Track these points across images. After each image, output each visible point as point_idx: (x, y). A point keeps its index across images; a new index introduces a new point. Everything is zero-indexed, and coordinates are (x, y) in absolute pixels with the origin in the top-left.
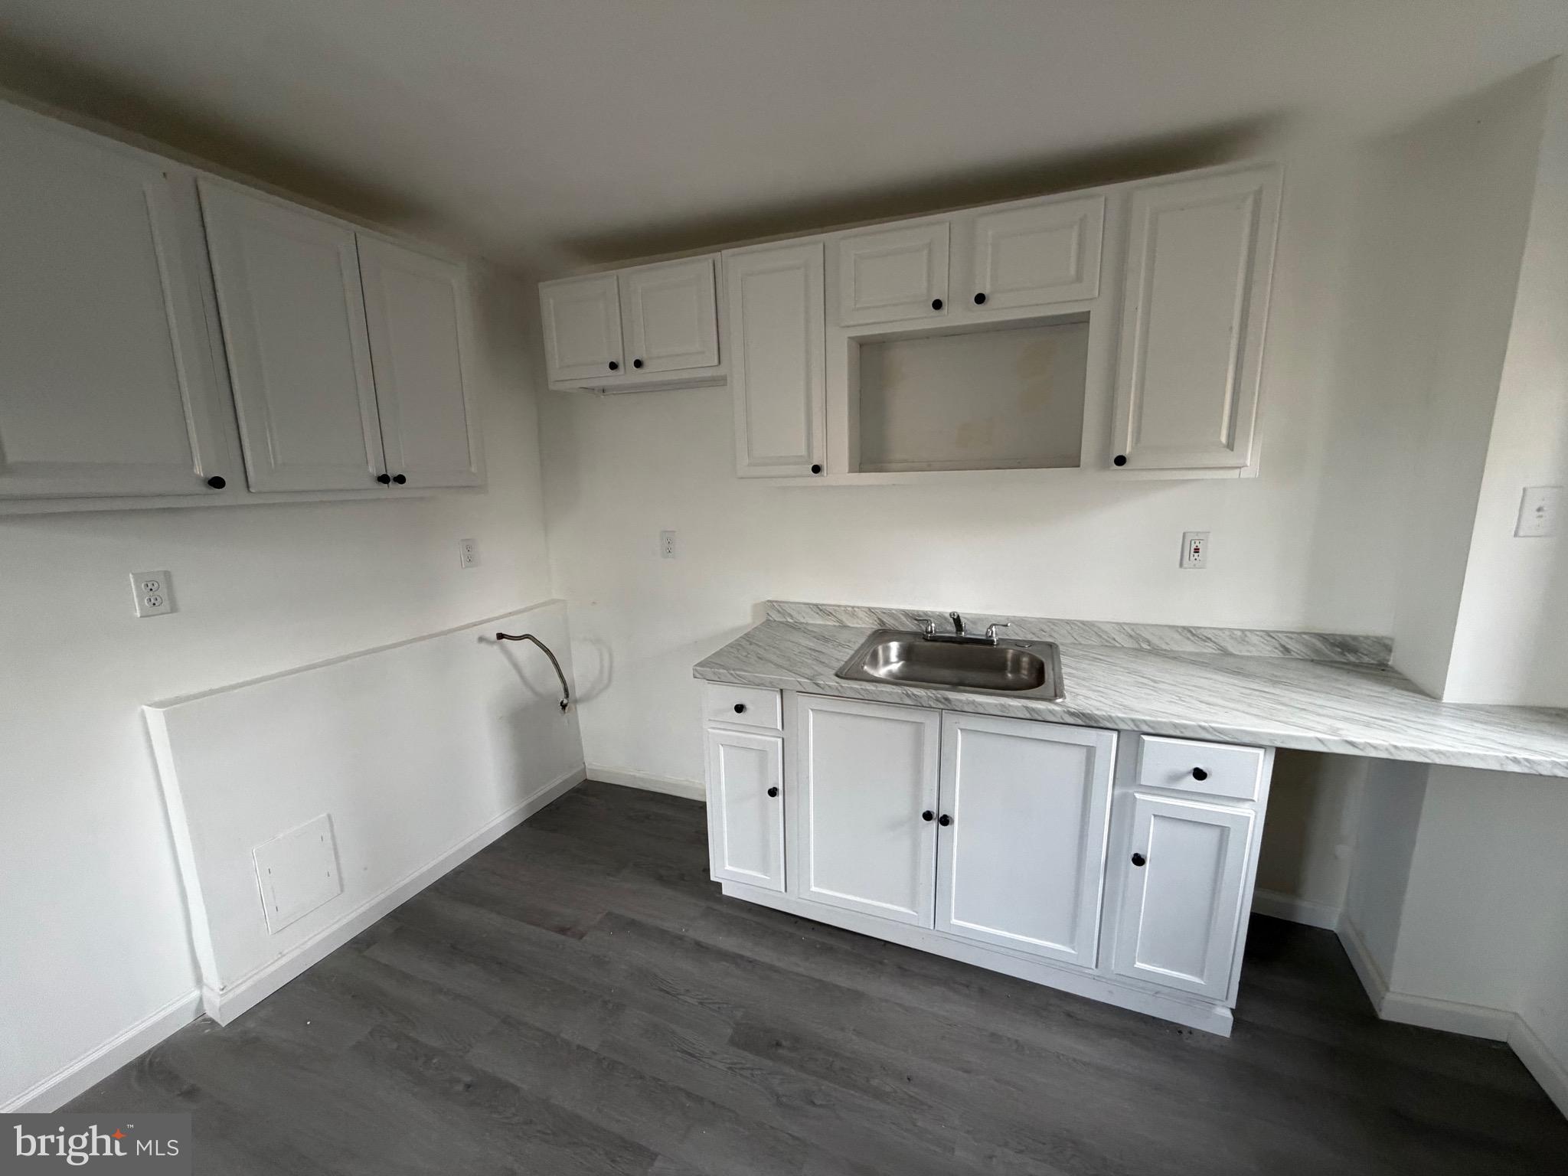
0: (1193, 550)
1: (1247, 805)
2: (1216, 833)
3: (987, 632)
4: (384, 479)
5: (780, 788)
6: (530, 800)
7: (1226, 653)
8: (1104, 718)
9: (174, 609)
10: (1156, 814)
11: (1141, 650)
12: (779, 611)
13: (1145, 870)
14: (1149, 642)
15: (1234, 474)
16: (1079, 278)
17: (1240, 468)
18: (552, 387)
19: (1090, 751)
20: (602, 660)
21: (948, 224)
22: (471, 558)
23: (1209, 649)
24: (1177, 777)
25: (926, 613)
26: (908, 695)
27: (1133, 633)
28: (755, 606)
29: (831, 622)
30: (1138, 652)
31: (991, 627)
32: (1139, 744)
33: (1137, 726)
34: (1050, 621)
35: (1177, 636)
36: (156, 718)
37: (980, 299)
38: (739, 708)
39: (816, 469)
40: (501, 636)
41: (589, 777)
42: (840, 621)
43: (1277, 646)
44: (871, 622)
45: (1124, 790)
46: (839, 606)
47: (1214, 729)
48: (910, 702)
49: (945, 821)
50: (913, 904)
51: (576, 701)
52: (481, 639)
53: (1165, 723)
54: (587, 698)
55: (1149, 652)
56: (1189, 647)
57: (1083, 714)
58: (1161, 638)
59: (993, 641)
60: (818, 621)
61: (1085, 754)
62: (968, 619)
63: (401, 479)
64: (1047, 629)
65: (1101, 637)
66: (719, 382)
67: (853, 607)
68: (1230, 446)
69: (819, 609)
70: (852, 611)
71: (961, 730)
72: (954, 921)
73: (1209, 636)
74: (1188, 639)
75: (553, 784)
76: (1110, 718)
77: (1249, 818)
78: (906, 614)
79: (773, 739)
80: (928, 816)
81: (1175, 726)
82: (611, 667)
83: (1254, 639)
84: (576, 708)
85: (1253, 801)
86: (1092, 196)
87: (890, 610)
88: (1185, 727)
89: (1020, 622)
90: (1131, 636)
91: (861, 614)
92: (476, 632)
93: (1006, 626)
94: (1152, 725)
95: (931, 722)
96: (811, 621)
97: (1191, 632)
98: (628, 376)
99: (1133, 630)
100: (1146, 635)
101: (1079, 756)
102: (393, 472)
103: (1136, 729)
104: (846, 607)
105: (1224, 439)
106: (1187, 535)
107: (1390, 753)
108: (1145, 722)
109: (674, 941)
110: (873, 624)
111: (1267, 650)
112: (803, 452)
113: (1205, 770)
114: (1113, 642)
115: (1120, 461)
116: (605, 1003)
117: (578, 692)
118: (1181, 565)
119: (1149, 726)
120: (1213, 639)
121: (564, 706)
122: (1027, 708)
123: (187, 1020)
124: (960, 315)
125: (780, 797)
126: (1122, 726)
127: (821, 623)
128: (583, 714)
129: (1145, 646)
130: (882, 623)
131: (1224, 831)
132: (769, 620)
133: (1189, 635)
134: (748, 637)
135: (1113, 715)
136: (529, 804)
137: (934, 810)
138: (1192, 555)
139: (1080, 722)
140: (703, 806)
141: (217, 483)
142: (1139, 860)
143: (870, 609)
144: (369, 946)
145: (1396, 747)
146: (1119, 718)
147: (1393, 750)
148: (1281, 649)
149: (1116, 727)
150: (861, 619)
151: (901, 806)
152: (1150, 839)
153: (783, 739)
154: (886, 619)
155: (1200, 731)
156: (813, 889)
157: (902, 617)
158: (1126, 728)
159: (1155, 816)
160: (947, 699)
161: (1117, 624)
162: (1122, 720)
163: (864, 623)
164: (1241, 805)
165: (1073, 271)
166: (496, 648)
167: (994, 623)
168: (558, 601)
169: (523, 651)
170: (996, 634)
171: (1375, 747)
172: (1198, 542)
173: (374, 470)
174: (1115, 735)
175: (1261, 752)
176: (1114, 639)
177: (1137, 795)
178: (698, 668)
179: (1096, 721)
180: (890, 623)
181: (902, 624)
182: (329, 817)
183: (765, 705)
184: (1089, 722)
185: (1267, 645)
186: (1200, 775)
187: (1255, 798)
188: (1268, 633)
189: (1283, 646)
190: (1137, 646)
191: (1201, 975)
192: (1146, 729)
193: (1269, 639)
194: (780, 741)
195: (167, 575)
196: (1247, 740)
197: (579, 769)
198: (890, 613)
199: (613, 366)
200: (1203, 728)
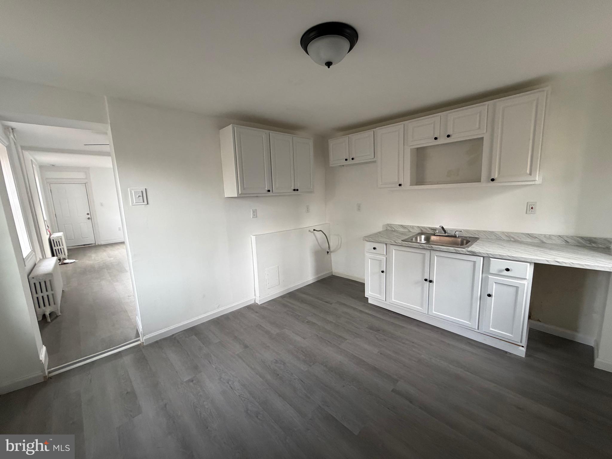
0: (530, 208)
1: (525, 281)
2: (515, 289)
3: (455, 234)
4: (294, 190)
5: (385, 271)
6: (318, 276)
7: (543, 242)
8: (478, 253)
9: (257, 217)
10: (495, 282)
11: (511, 240)
12: (390, 227)
13: (492, 299)
14: (513, 238)
15: (533, 183)
16: (479, 128)
17: (535, 181)
18: (331, 166)
19: (475, 262)
20: (339, 240)
21: (440, 116)
22: (308, 211)
23: (536, 241)
24: (501, 271)
25: (436, 228)
26: (421, 246)
27: (508, 235)
28: (383, 226)
29: (406, 230)
30: (509, 241)
31: (456, 232)
32: (490, 260)
33: (488, 255)
34: (478, 231)
35: (524, 236)
36: (253, 238)
37: (448, 136)
38: (374, 248)
39: (400, 185)
40: (314, 230)
41: (333, 274)
42: (409, 230)
43: (563, 240)
44: (418, 230)
45: (486, 275)
46: (409, 226)
47: (513, 257)
48: (421, 247)
49: (431, 281)
50: (422, 306)
51: (331, 252)
52: (309, 231)
53: (497, 254)
54: (334, 251)
55: (513, 241)
56: (529, 240)
57: (472, 252)
58: (518, 237)
59: (456, 236)
60: (402, 230)
61: (473, 263)
62: (450, 230)
63: (297, 190)
64: (477, 233)
65: (496, 236)
66: (375, 162)
67: (413, 226)
68: (530, 174)
69: (402, 226)
70: (413, 227)
71: (436, 256)
72: (434, 312)
73: (536, 236)
74: (529, 237)
75: (324, 274)
76: (480, 253)
77: (525, 284)
78: (429, 228)
79: (383, 257)
80: (426, 280)
81: (500, 255)
82: (341, 244)
83: (554, 238)
84: (331, 254)
85: (526, 279)
86: (484, 105)
87: (424, 227)
88: (503, 256)
89: (467, 231)
90: (507, 236)
91: (415, 228)
92: (308, 229)
93: (461, 231)
94: (493, 255)
95: (427, 253)
96: (399, 230)
97: (529, 235)
98: (350, 162)
99: (508, 234)
100: (512, 236)
101: (471, 264)
102: (296, 189)
103: (488, 256)
104: (410, 226)
105: (528, 172)
106: (528, 203)
107: (570, 265)
108: (491, 254)
109: (355, 309)
110: (419, 231)
111: (559, 242)
112: (397, 180)
113: (509, 269)
114: (500, 238)
115: (493, 180)
116: (337, 316)
117: (332, 249)
118: (526, 213)
119: (492, 255)
120: (538, 238)
121: (328, 253)
122: (455, 250)
123: (253, 302)
124: (443, 140)
125: (385, 274)
126: (484, 255)
127: (403, 230)
128: (333, 256)
129: (512, 239)
130: (422, 230)
131: (517, 288)
132: (387, 229)
133: (529, 236)
134: (379, 233)
135: (481, 252)
136: (318, 277)
137: (428, 279)
138: (530, 210)
139: (471, 254)
140: (364, 284)
141: (269, 191)
142: (489, 295)
143: (418, 227)
144: (284, 298)
145: (573, 263)
146: (483, 253)
147: (571, 264)
148: (565, 242)
149: (482, 255)
150: (415, 229)
151: (419, 278)
152: (493, 289)
153: (386, 258)
154: (423, 229)
155: (507, 257)
156: (393, 300)
157: (428, 229)
158: (485, 256)
159: (495, 283)
160: (432, 247)
161: (503, 232)
162: (484, 253)
163: (416, 231)
164: (523, 280)
165: (477, 126)
166: (312, 234)
167: (457, 230)
168: (328, 223)
169: (319, 235)
170: (458, 234)
171: (565, 263)
172: (532, 205)
173: (293, 188)
174: (482, 258)
175: (528, 264)
176: (501, 237)
177: (489, 276)
178: (364, 238)
179: (476, 253)
180: (424, 231)
181: (428, 231)
182: (278, 266)
183: (381, 248)
184: (474, 254)
185: (559, 240)
186: (508, 270)
187: (527, 278)
188: (560, 236)
189: (566, 241)
190: (510, 239)
191: (512, 334)
192: (491, 256)
193: (560, 238)
194: (385, 258)
195: (256, 210)
196: (523, 260)
197: (331, 271)
198: (424, 228)
199: (346, 160)
200: (509, 256)
